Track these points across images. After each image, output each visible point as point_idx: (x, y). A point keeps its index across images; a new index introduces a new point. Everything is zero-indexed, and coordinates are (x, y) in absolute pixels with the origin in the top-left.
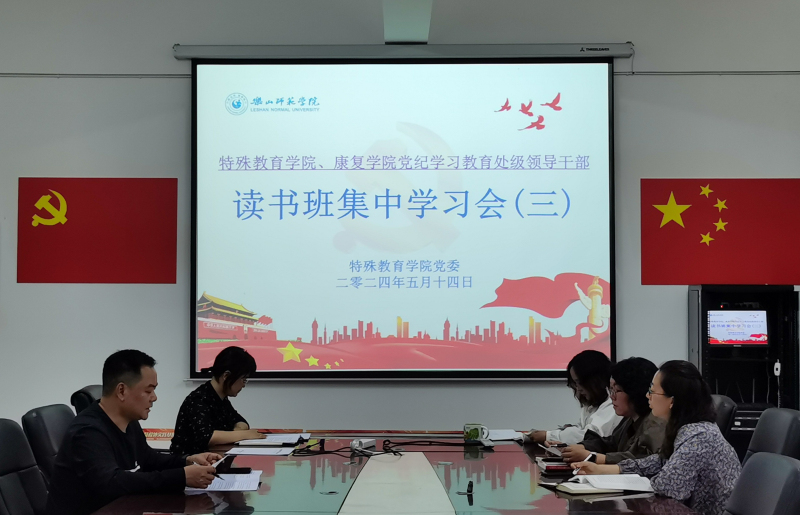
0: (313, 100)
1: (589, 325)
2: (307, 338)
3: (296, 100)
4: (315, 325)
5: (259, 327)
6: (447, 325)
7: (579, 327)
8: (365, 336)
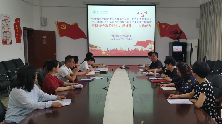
0: (107, 12)
1: (151, 49)
2: (106, 51)
3: (104, 12)
4: (108, 49)
5: (99, 49)
6: (128, 49)
7: (149, 49)
8: (115, 50)
